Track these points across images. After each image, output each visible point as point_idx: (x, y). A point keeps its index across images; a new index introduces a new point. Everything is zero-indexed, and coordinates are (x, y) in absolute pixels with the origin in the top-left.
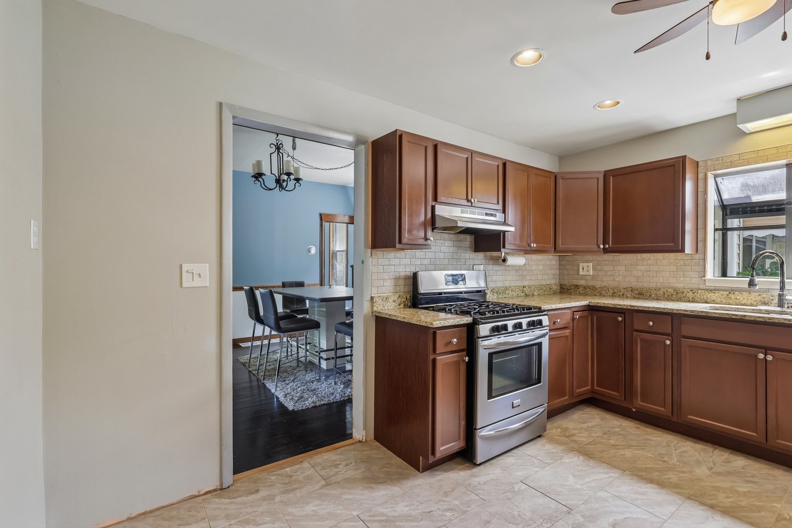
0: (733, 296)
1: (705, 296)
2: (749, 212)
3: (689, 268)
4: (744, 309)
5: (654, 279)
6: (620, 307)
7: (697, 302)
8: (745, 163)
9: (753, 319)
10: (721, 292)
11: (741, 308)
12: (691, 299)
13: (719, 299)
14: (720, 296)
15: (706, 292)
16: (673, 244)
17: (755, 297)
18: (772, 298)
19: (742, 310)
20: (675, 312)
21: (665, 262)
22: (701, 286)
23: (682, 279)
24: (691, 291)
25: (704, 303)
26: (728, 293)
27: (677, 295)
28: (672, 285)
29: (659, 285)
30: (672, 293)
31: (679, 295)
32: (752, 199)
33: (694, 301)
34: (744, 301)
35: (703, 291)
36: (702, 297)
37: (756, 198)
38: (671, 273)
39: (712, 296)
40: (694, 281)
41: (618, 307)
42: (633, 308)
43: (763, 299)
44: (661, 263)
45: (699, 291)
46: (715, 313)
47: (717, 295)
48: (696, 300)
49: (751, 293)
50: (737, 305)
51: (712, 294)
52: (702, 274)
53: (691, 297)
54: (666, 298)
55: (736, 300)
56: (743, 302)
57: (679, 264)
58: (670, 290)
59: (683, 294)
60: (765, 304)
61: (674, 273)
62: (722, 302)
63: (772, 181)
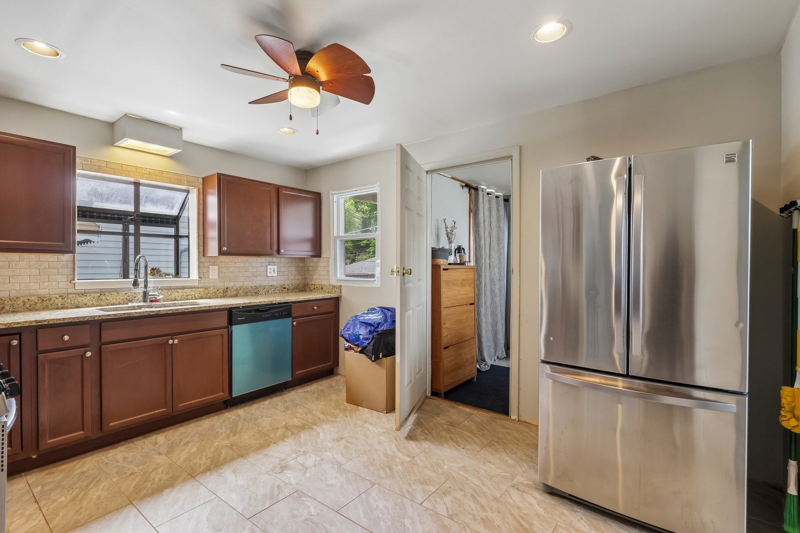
0: (103, 298)
1: (76, 301)
2: (88, 216)
3: (55, 271)
4: (121, 308)
5: (6, 286)
6: (19, 325)
7: (67, 308)
8: (112, 172)
9: (165, 312)
10: (93, 295)
11: (119, 307)
12: (60, 305)
13: (91, 302)
14: (92, 298)
15: (78, 296)
16: (62, 244)
17: (122, 296)
18: (135, 295)
19: (120, 309)
20: (96, 319)
21: (22, 264)
22: (69, 291)
23: (46, 284)
24: (60, 296)
25: (75, 308)
26: (99, 295)
27: (45, 303)
28: (33, 292)
29: (14, 294)
30: (36, 301)
31: (45, 304)
32: (94, 204)
33: (64, 307)
34: (114, 301)
35: (74, 296)
36: (73, 302)
37: (96, 205)
38: (32, 278)
39: (85, 300)
40: (61, 285)
41: (14, 326)
42: (40, 324)
43: (128, 298)
44: (16, 265)
45: (70, 296)
46: (137, 313)
47: (89, 298)
48: (66, 306)
49: (119, 293)
50: (108, 305)
51: (84, 298)
52: (70, 277)
53: (60, 304)
54: (27, 308)
55: (107, 301)
56: (112, 302)
57: (43, 267)
58: (33, 298)
59: (50, 301)
60: (130, 301)
61: (36, 277)
62: (94, 304)
63: (116, 193)
